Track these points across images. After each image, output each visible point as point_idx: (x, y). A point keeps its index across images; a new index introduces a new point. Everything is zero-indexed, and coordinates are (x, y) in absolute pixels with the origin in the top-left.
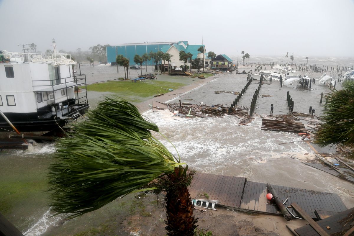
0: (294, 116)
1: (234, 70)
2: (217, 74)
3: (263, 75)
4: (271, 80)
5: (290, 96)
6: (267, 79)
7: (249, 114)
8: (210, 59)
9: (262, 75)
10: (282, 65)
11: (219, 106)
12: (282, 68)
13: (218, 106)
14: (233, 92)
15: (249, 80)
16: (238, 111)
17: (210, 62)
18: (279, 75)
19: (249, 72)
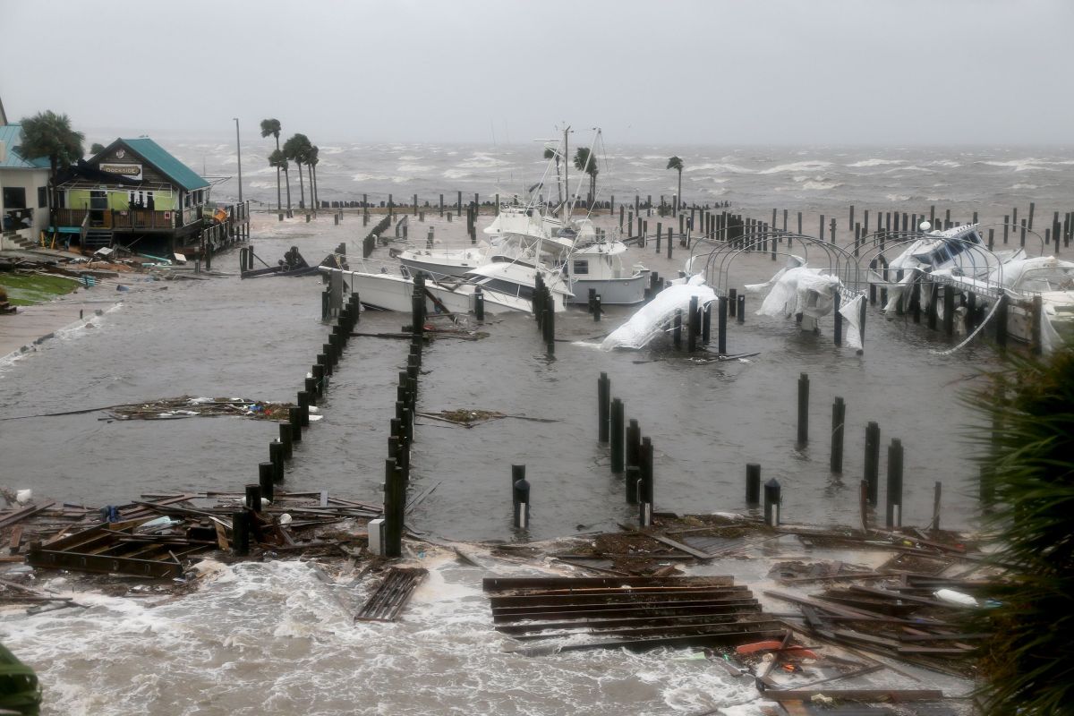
0: (668, 535)
1: (222, 250)
2: (100, 276)
3: (428, 276)
4: (479, 309)
5: (618, 407)
6: (453, 305)
7: (375, 544)
8: (37, 169)
9: (420, 278)
10: (536, 213)
11: (153, 509)
12: (539, 228)
13: (148, 507)
14: (248, 402)
15: (336, 311)
16: (296, 530)
17: (42, 191)
18: (525, 277)
19: (330, 261)
